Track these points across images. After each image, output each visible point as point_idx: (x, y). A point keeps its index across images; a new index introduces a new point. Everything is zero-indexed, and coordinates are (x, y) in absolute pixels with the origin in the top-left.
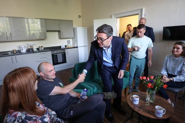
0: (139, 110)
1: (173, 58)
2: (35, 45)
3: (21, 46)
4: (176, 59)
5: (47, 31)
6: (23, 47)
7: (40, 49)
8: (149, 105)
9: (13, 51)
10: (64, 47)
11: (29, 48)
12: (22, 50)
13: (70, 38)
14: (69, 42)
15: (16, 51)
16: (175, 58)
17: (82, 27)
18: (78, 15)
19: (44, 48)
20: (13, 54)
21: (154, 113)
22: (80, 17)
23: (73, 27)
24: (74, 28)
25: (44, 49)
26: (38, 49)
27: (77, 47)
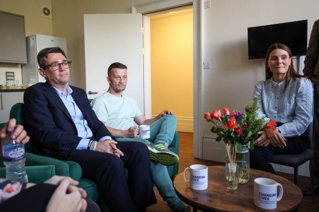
0: (210, 201)
1: (273, 85)
4: (279, 85)
8: (236, 188)
13: (15, 65)
14: (10, 77)
16: (275, 84)
17: (54, 35)
18: (43, 8)
21: (254, 204)
22: (46, 12)
23: (25, 36)
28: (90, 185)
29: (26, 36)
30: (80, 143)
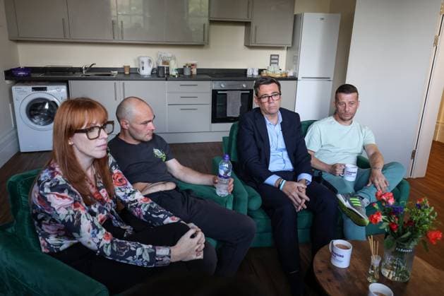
2: (175, 59)
3: (142, 59)
5: (212, 22)
6: (145, 60)
7: (187, 73)
9: (124, 68)
10: (256, 73)
11: (161, 65)
12: (143, 68)
13: (280, 48)
14: (274, 60)
15: (130, 69)
19: (197, 70)
20: (122, 76)
24: (295, 17)
25: (197, 74)
26: (181, 71)
27: (294, 79)
28: (263, 217)
29: (295, 13)
30: (269, 178)
